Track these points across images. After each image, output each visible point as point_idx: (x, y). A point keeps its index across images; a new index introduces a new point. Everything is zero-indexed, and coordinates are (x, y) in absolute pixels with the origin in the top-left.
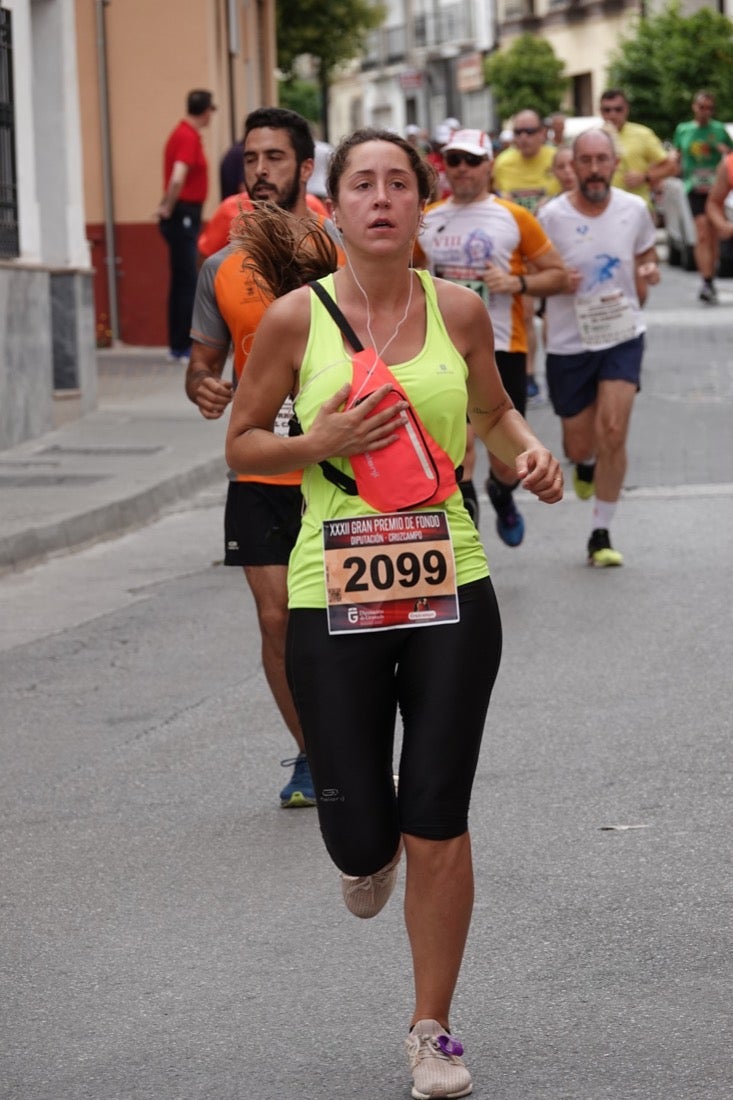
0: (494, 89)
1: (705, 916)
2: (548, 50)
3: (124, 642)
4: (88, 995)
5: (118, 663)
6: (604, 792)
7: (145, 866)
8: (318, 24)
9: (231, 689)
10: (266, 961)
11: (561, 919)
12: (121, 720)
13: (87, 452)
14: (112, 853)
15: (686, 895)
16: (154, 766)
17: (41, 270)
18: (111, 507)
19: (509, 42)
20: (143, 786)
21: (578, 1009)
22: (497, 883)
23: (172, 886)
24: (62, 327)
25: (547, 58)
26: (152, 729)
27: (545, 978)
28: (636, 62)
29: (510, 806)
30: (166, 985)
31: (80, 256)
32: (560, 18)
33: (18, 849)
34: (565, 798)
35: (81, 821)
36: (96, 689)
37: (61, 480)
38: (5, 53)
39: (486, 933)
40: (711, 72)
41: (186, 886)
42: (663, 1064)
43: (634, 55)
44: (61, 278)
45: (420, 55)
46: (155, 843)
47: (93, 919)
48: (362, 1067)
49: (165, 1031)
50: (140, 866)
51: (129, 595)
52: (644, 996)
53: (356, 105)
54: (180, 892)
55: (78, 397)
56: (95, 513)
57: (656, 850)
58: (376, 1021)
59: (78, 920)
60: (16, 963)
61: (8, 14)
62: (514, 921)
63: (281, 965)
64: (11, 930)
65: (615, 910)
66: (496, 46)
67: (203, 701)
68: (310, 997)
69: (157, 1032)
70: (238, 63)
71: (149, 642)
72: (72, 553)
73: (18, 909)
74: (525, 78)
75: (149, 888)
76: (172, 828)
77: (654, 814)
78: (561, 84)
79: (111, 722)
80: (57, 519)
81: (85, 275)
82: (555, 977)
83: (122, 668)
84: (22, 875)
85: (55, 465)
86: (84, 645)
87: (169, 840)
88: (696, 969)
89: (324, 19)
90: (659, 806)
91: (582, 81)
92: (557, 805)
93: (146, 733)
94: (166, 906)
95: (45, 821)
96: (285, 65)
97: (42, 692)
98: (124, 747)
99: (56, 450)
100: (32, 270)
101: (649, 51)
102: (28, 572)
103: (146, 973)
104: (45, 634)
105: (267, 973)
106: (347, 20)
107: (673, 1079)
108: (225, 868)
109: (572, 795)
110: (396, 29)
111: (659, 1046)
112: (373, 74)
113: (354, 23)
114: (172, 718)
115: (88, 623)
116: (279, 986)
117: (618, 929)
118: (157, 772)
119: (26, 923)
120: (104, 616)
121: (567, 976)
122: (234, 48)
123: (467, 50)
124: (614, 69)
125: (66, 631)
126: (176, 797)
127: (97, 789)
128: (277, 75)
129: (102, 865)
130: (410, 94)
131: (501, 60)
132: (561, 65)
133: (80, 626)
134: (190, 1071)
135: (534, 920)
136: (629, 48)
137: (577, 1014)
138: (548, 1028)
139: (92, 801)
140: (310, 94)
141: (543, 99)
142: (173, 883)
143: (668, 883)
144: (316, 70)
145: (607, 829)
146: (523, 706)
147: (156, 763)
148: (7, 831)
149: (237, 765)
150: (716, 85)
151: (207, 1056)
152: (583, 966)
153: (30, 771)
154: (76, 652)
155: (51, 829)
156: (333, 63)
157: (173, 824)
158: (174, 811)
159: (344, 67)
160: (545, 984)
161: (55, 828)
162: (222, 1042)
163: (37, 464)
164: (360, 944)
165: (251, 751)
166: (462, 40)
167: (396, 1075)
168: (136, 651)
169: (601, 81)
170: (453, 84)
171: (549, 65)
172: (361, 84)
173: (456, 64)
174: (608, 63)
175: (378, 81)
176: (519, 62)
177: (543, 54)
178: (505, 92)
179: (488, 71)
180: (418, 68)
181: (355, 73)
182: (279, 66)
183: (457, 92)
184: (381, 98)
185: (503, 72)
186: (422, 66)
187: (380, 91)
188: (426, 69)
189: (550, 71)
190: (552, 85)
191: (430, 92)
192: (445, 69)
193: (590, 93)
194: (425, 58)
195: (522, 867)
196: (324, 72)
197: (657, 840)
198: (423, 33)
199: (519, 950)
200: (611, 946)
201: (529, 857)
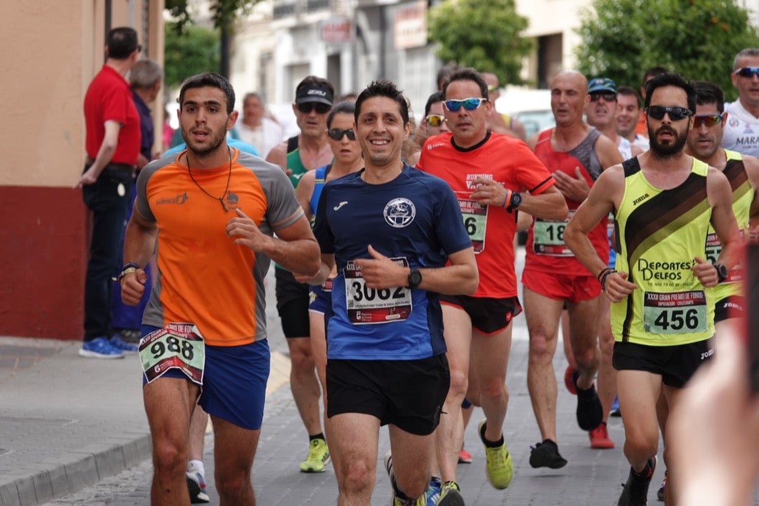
0: (438, 47)
2: (511, 4)
25: (502, 14)
40: (703, 41)
43: (609, 15)
53: (266, 59)
74: (476, 36)
78: (524, 48)
91: (548, 46)
101: (629, 11)
112: (290, 21)
124: (589, 29)
128: (167, 16)
130: (331, 51)
131: (451, 11)
132: (525, 23)
136: (602, 9)
140: (208, 43)
141: (498, 65)
144: (213, 13)
150: (708, 57)
156: (236, 6)
159: (246, 12)
169: (572, 44)
170: (388, 36)
171: (506, 21)
172: (272, 33)
173: (392, 14)
174: (578, 25)
175: (294, 30)
176: (471, 17)
177: (503, 7)
178: (450, 54)
179: (432, 25)
180: (344, 16)
181: (267, 19)
182: (168, 6)
183: (394, 50)
184: (301, 52)
185: (448, 30)
186: (350, 13)
187: (295, 44)
188: (356, 17)
189: (510, 29)
190: (510, 48)
191: (359, 47)
192: (379, 17)
193: (559, 58)
194: (355, 4)
196: (223, 16)
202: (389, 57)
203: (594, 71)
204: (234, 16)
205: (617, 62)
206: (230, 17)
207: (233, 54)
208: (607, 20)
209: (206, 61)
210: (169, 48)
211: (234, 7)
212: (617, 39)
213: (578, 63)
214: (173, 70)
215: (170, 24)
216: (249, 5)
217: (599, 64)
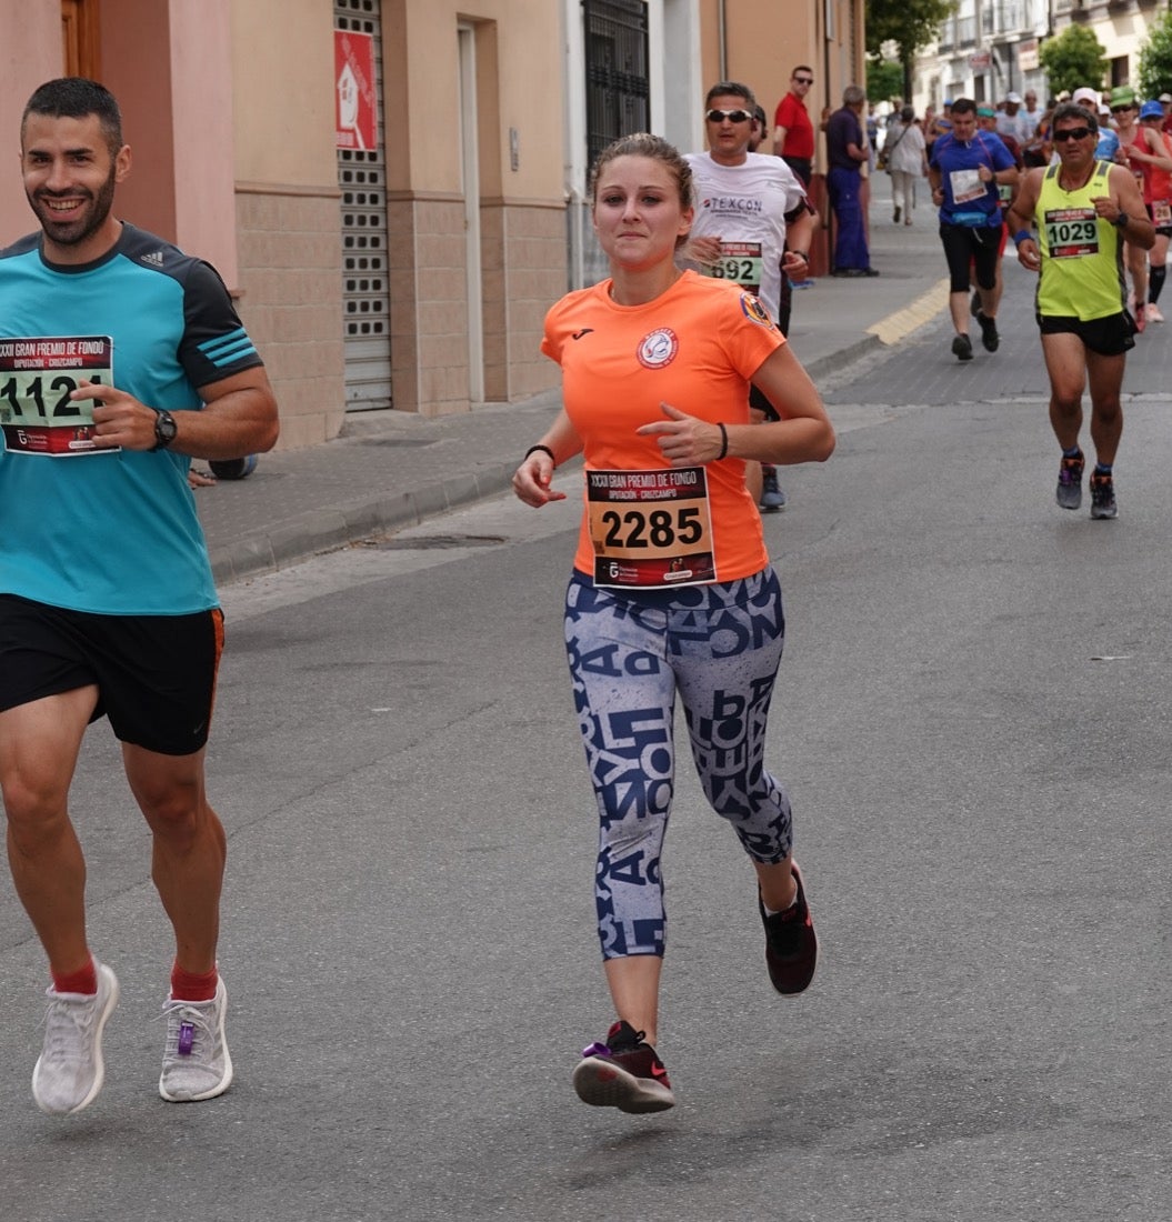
0: (1047, 69)
2: (1094, 38)
6: (1096, 630)
8: (901, 16)
9: (807, 547)
10: (821, 755)
11: (1053, 728)
15: (1154, 711)
19: (1064, 27)
21: (1062, 796)
22: (1006, 698)
25: (1088, 45)
27: (1037, 772)
28: (1161, 48)
32: (1105, 11)
34: (1065, 635)
38: (643, 36)
39: (994, 737)
42: (1124, 838)
43: (1160, 42)
45: (987, 40)
48: (890, 836)
53: (935, 81)
57: (1133, 675)
58: (903, 802)
61: (646, 5)
62: (1017, 728)
63: (832, 758)
65: (1096, 721)
66: (1050, 34)
67: (784, 555)
68: (852, 783)
70: (832, 46)
74: (1072, 60)
77: (1134, 648)
78: (1103, 66)
82: (1046, 771)
88: (1157, 767)
89: (906, 12)
90: (1138, 642)
91: (1119, 65)
92: (1059, 640)
96: (873, 48)
105: (821, 764)
106: (925, 13)
107: (1131, 850)
109: (1070, 632)
110: (968, 19)
111: (1123, 825)
112: (950, 56)
113: (930, 15)
116: (829, 774)
117: (1098, 735)
121: (1055, 770)
122: (829, 35)
123: (1026, 37)
124: (1146, 52)
128: (868, 56)
130: (977, 74)
131: (1055, 45)
132: (1103, 50)
135: (1033, 727)
136: (1156, 37)
137: (1060, 799)
138: (1038, 810)
140: (897, 72)
141: (1087, 78)
143: (1141, 701)
144: (900, 53)
145: (1095, 659)
146: (1037, 564)
149: (808, 605)
152: (1068, 763)
156: (913, 47)
159: (921, 50)
160: (1037, 777)
164: (895, 743)
165: (819, 595)
166: (1021, 29)
167: (917, 842)
169: (1134, 64)
170: (1014, 65)
171: (1092, 50)
172: (939, 64)
173: (1016, 48)
174: (1139, 49)
175: (952, 62)
176: (1068, 48)
177: (1088, 40)
178: (1055, 73)
179: (1042, 54)
180: (985, 51)
181: (934, 55)
182: (868, 49)
183: (1018, 71)
184: (956, 75)
185: (1054, 56)
186: (988, 49)
187: (954, 70)
188: (992, 51)
189: (1093, 54)
190: (1094, 66)
191: (995, 71)
192: (1007, 50)
193: (1126, 73)
194: (992, 42)
195: (1026, 687)
196: (905, 55)
197: (1135, 668)
198: (990, 22)
199: (1018, 750)
200: (1091, 748)
201: (1031, 680)
202: (1014, 76)
203: (1151, 80)
204: (913, 54)
205: (1166, 73)
206: (910, 55)
207: (914, 79)
208: (1158, 46)
209: (897, 85)
210: (869, 78)
212: (1166, 58)
213: (1140, 75)
214: (875, 91)
215: (867, 62)
216: (922, 46)
217: (1154, 75)
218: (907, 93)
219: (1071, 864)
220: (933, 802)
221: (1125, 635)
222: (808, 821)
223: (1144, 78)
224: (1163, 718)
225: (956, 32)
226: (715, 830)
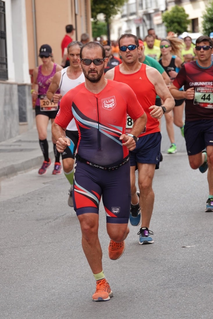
0: (165, 24)
1: (210, 269)
2: (184, 11)
3: (42, 198)
4: (30, 291)
5: (40, 204)
6: (184, 237)
7: (47, 258)
11: (168, 270)
12: (40, 220)
13: (30, 142)
14: (37, 255)
16: (50, 232)
17: (15, 84)
18: (37, 158)
19: (172, 6)
20: (47, 237)
21: (171, 293)
22: (151, 261)
23: (55, 264)
24: (22, 102)
25: (182, 14)
26: (50, 222)
27: (162, 285)
28: (211, 15)
29: (156, 241)
30: (53, 288)
31: (27, 80)
33: (10, 255)
34: (173, 239)
35: (28, 247)
36: (33, 211)
37: (21, 150)
39: (146, 274)
41: (59, 263)
42: (194, 306)
43: (210, 12)
44: (21, 87)
45: (141, 12)
46: (50, 252)
47: (32, 272)
49: (52, 300)
50: (46, 259)
51: (43, 184)
52: (190, 289)
53: (120, 29)
54: (58, 265)
55: (27, 124)
56: (32, 160)
57: (198, 252)
59: (28, 273)
60: (9, 284)
62: (155, 271)
63: (86, 283)
64: (8, 275)
65: (184, 268)
66: (166, 9)
67: (65, 214)
69: (50, 300)
70: (78, 17)
71: (49, 198)
72: (25, 172)
73: (10, 270)
74: (175, 20)
75: (48, 264)
76: (55, 248)
77: (199, 243)
78: (188, 22)
79: (37, 220)
80: (20, 162)
81: (29, 86)
82: (165, 285)
83: (41, 205)
84: (11, 261)
85: (20, 145)
86: (29, 199)
87: (55, 251)
88: (206, 282)
89: (107, 2)
90: (200, 241)
91: (195, 21)
92: (170, 241)
93: (48, 223)
94: (54, 269)
95: (17, 247)
96: (94, 17)
97: (16, 212)
98: (41, 227)
99: (20, 141)
100: (12, 84)
102: (12, 178)
103: (47, 285)
104: (17, 196)
106: (114, 2)
107: (196, 309)
108: (71, 259)
109: (175, 238)
110: (132, 4)
111: (193, 302)
112: (126, 19)
113: (117, 3)
114: (56, 219)
115: (30, 193)
116: (85, 288)
117: (185, 272)
118: (51, 234)
119: (12, 273)
120: (35, 191)
121: (169, 285)
122: (77, 12)
123: (157, 11)
124: (205, 16)
125: (23, 195)
126: (57, 240)
127: (33, 238)
128: (92, 20)
129: (34, 259)
130: (137, 26)
131: (168, 14)
132: (188, 16)
133: (28, 194)
134: (60, 309)
135: (161, 271)
137: (171, 294)
138: (162, 298)
139: (32, 242)
140: (104, 26)
141: (182, 27)
142: (55, 263)
143: (201, 261)
145: (184, 247)
147: (51, 231)
148: (6, 250)
149: (75, 231)
151: (65, 306)
152: (174, 282)
153: (13, 234)
154: (27, 201)
155: (19, 249)
157: (55, 247)
158: (56, 244)
159: (113, 17)
160: (162, 287)
161: (20, 249)
162: (69, 302)
163: (14, 145)
164: (110, 277)
166: (154, 7)
168: (45, 200)
169: (201, 21)
170: (152, 22)
171: (183, 16)
172: (121, 22)
173: (152, 15)
174: (202, 15)
175: (127, 21)
176: (173, 15)
177: (181, 12)
178: (168, 25)
179: (163, 18)
181: (120, 19)
182: (92, 17)
183: (154, 25)
184: (129, 27)
185: (168, 19)
186: (141, 16)
187: (127, 25)
188: (143, 17)
189: (184, 18)
191: (144, 24)
192: (149, 16)
193: (197, 24)
194: (143, 13)
195: (158, 257)
196: (107, 19)
197: (199, 250)
198: (141, 5)
199: (155, 278)
200: (182, 277)
201: (160, 254)
203: (207, 28)
206: (109, 19)
207: (111, 28)
209: (104, 31)
210: (93, 28)
211: (110, 16)
216: (114, 15)
217: (208, 26)
218: (108, 34)
219: (174, 315)
220: (124, 296)
221: (195, 238)
222: (79, 304)
223: (204, 27)
224: (209, 266)
225: (128, 9)
226: (44, 308)
